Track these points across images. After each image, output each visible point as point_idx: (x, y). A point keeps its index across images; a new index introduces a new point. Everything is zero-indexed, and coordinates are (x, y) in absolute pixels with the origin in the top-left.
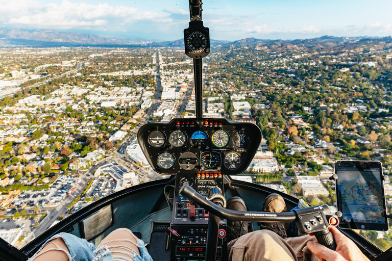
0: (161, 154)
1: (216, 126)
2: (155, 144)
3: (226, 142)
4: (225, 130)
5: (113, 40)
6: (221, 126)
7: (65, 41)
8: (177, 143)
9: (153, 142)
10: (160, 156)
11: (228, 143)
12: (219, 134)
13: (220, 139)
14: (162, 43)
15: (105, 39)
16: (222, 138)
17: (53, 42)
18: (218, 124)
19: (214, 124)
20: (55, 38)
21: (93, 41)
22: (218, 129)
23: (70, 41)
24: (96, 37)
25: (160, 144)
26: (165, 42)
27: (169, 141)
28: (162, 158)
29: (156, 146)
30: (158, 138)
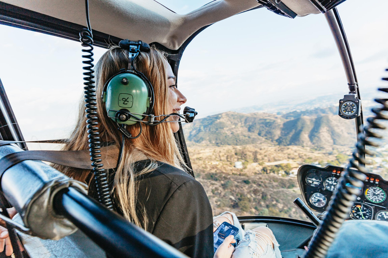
0: (314, 193)
1: (372, 181)
3: (382, 200)
4: (381, 187)
6: (377, 183)
9: (310, 182)
11: (384, 201)
12: (374, 190)
13: (374, 194)
16: (377, 195)
18: (375, 181)
22: (373, 185)
25: (315, 185)
27: (324, 184)
28: (315, 196)
29: (312, 185)
30: (314, 179)
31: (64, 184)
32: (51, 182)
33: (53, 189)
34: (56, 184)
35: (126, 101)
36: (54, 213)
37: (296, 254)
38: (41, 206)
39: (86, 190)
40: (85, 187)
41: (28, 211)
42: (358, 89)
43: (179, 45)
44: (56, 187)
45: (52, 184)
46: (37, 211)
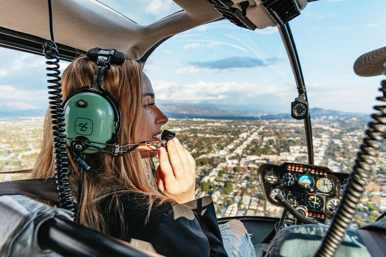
0: (273, 189)
1: (321, 174)
2: (270, 181)
3: (330, 189)
4: (329, 178)
5: (231, 112)
6: (325, 174)
7: (188, 113)
8: (287, 183)
9: (269, 179)
10: (273, 191)
11: (332, 189)
12: (324, 181)
13: (324, 185)
14: (279, 115)
15: (224, 111)
16: (327, 185)
17: (179, 114)
18: (323, 173)
19: (319, 172)
20: (181, 110)
21: (213, 113)
22: (323, 176)
23: (193, 113)
24: (217, 109)
25: (274, 181)
26: (282, 114)
27: (281, 180)
28: (274, 192)
29: (271, 182)
30: (272, 177)
31: (49, 215)
32: (33, 214)
33: (36, 221)
34: (39, 215)
35: (84, 126)
36: (39, 249)
37: (261, 249)
38: (24, 244)
39: (72, 217)
40: (70, 214)
41: (9, 252)
42: (305, 92)
43: (141, 56)
44: (39, 219)
45: (35, 216)
46: (21, 250)
